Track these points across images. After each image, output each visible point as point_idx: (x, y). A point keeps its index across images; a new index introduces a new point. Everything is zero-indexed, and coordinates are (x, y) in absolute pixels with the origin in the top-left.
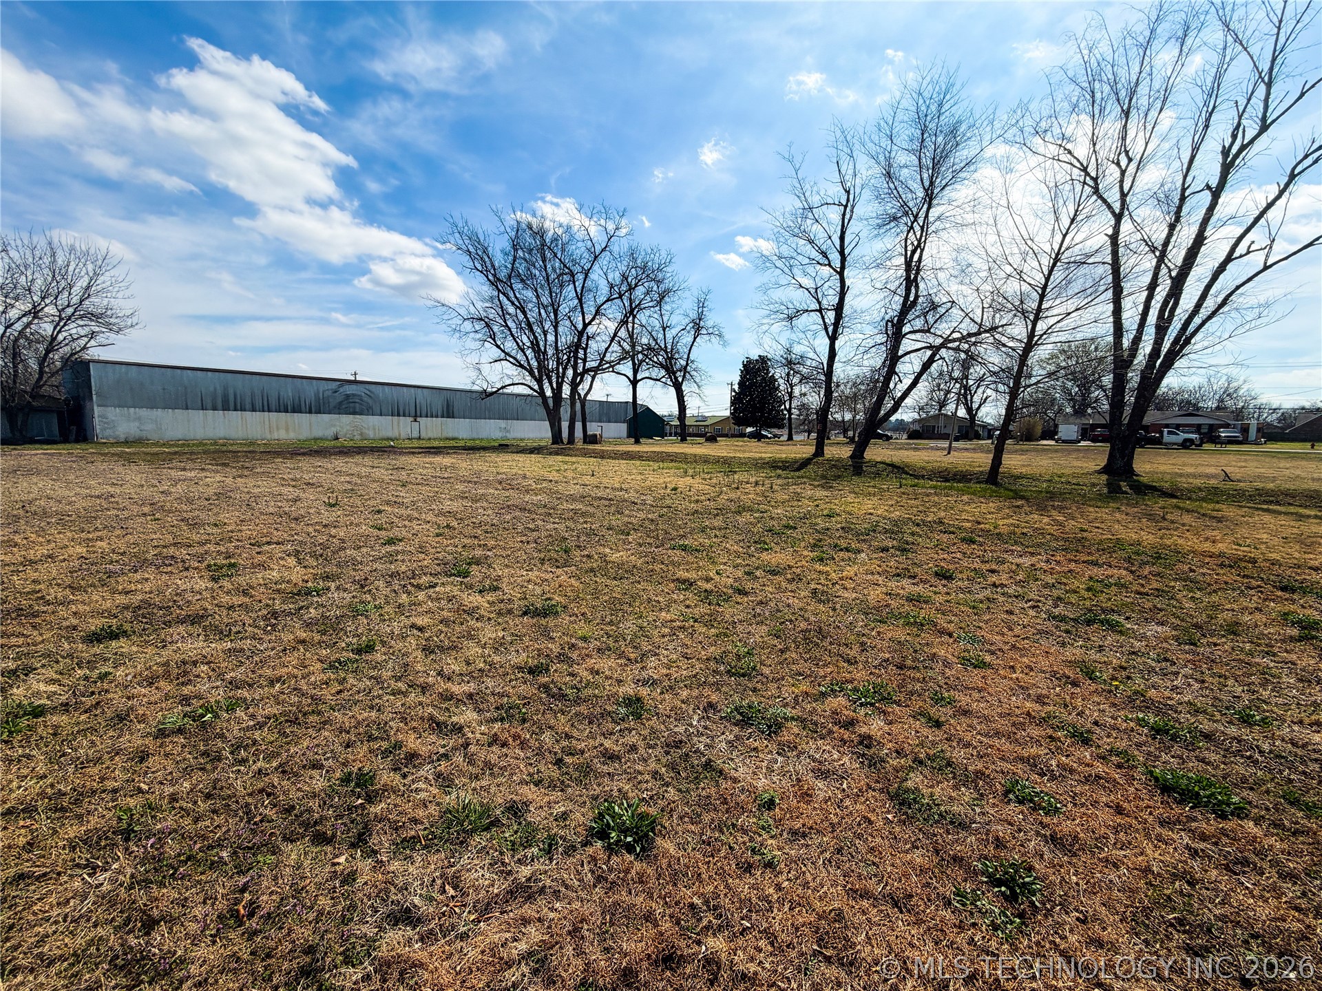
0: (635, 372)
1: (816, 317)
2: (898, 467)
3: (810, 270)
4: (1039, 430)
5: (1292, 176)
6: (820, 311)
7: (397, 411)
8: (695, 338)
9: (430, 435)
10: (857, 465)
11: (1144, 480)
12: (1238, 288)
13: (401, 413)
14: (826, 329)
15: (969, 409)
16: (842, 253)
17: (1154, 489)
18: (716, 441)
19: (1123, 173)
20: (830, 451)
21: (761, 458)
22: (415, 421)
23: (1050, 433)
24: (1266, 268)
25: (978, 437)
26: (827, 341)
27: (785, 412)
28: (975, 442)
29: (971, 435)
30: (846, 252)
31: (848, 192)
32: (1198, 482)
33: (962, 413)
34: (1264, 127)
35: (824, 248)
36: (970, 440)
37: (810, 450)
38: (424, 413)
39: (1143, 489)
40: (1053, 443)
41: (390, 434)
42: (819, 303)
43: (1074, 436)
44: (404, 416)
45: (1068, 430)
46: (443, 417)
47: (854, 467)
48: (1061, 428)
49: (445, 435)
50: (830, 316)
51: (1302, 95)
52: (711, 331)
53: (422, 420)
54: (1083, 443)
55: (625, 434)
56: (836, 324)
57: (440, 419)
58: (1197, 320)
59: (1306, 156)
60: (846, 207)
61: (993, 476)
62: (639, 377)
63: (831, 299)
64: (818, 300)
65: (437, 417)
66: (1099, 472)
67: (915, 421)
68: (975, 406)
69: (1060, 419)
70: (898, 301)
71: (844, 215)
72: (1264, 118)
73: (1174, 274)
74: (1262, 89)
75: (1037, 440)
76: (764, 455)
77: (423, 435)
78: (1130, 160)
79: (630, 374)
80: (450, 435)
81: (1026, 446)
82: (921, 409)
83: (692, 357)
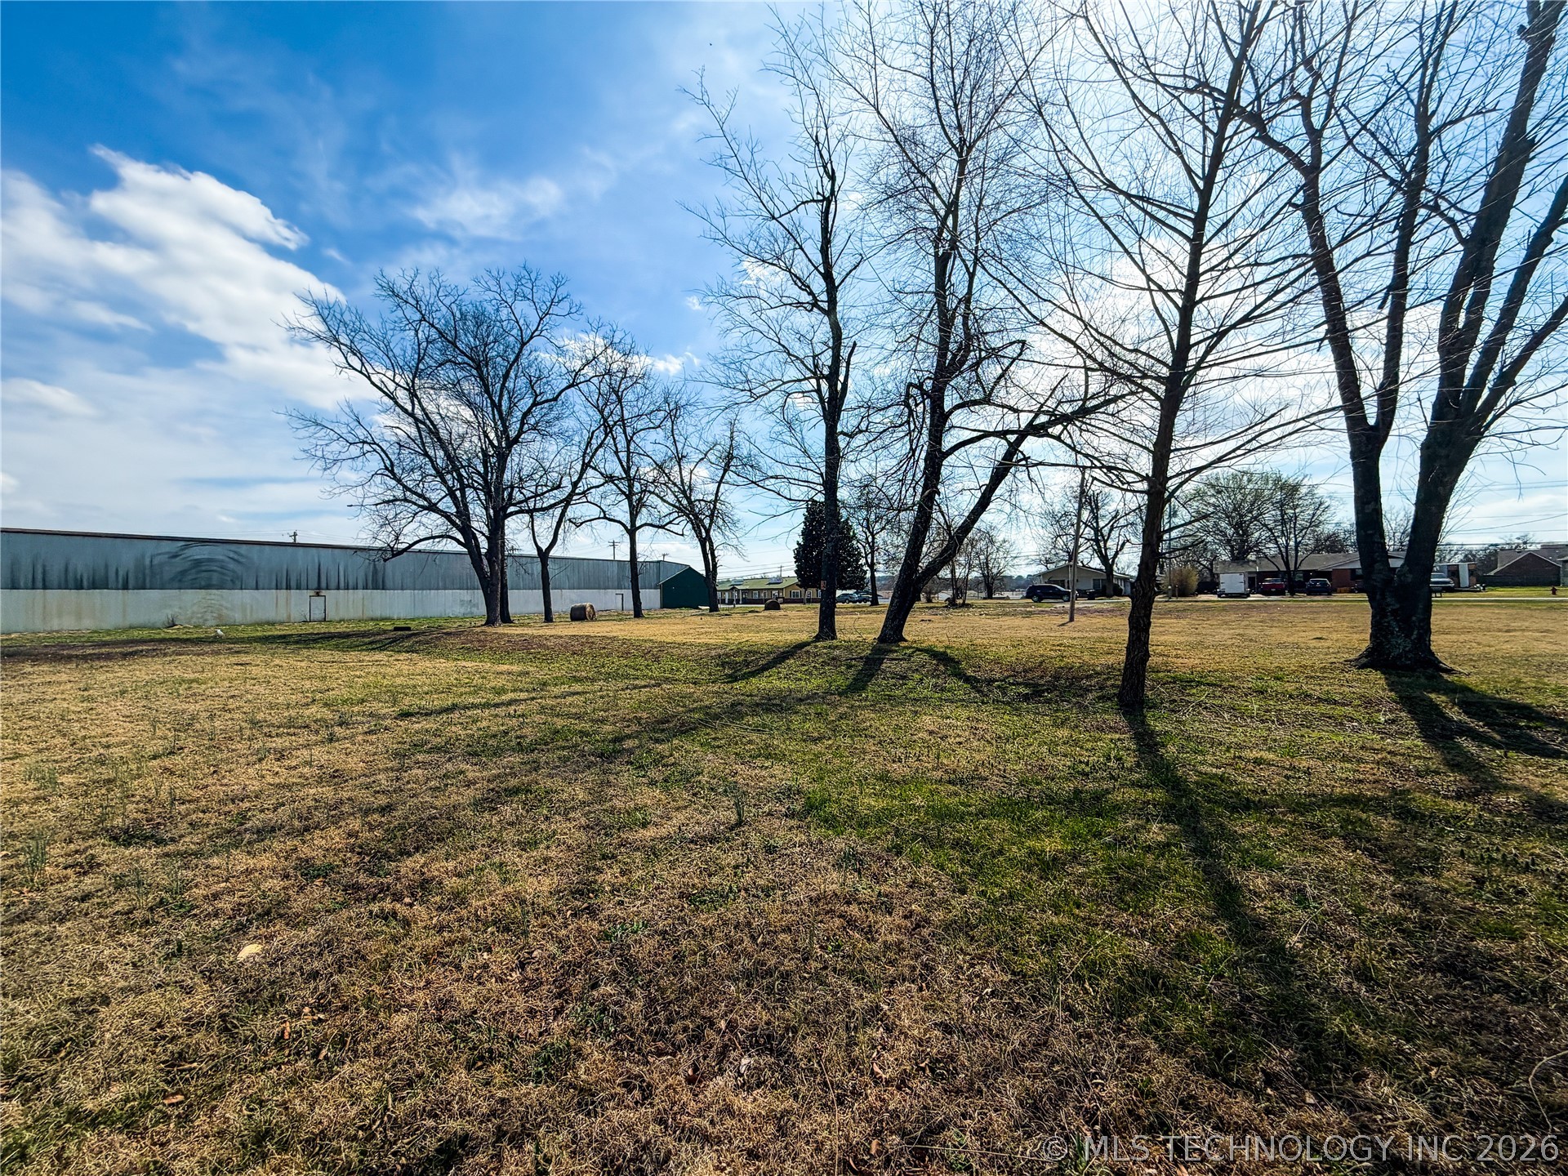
4: (1194, 581)
7: (287, 582)
9: (342, 614)
13: (293, 584)
15: (1104, 558)
22: (318, 595)
23: (1209, 585)
27: (866, 568)
29: (1110, 590)
33: (1096, 563)
38: (333, 584)
40: (1215, 598)
41: (271, 615)
43: (1241, 588)
44: (298, 588)
45: (1233, 581)
46: (366, 588)
48: (1223, 578)
49: (369, 614)
53: (331, 595)
54: (1253, 597)
57: (360, 592)
65: (356, 588)
67: (1043, 575)
68: (1111, 554)
69: (1217, 569)
75: (1194, 595)
77: (332, 614)
80: (378, 614)
81: (1181, 603)
82: (1048, 562)
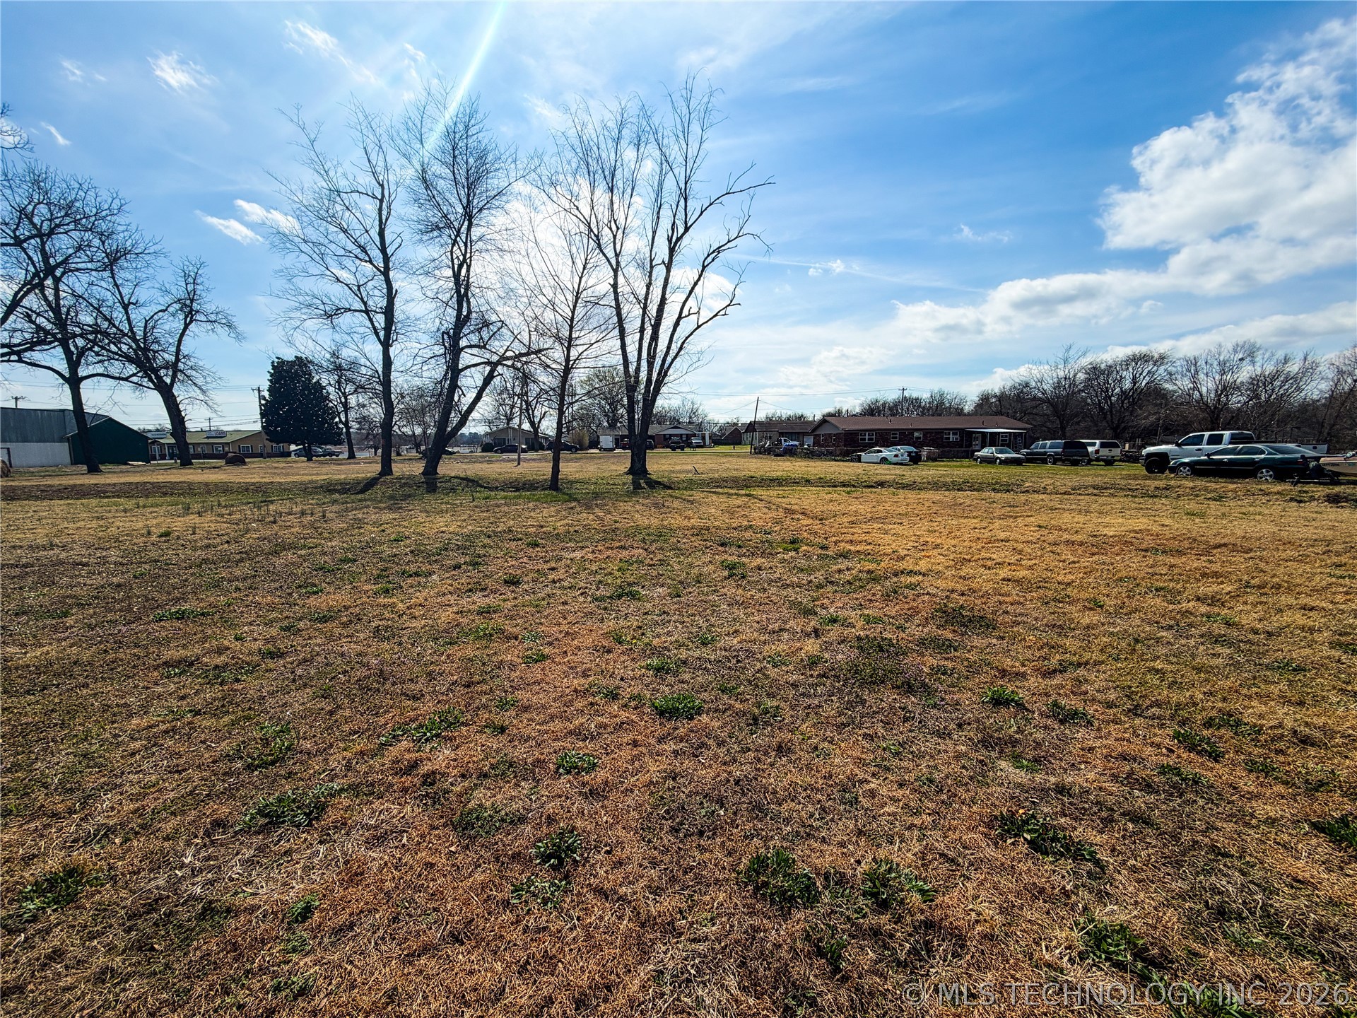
0: (73, 364)
1: (362, 318)
2: (473, 481)
3: (348, 262)
4: (586, 441)
5: (704, 267)
6: (367, 312)
8: (186, 326)
10: (431, 481)
11: (653, 477)
12: (687, 338)
14: (376, 333)
15: (532, 423)
16: (383, 250)
17: (659, 483)
18: (244, 463)
19: (615, 237)
20: (398, 469)
21: (311, 482)
23: (595, 444)
24: (699, 327)
25: (542, 448)
26: (380, 347)
27: (341, 426)
28: (540, 452)
29: (537, 446)
30: (389, 251)
31: (382, 186)
32: (682, 476)
33: (526, 426)
34: (687, 229)
35: (362, 241)
36: (537, 451)
37: (377, 468)
39: (653, 484)
40: (597, 451)
42: (365, 304)
43: (611, 445)
45: (607, 441)
47: (427, 484)
48: (602, 439)
50: (380, 320)
54: (617, 451)
55: (67, 459)
56: (388, 329)
58: (669, 359)
60: (381, 201)
61: (554, 483)
62: (82, 372)
63: (378, 301)
64: (362, 299)
66: (627, 474)
67: (486, 434)
68: (537, 420)
69: (600, 432)
71: (380, 210)
72: (686, 223)
73: (653, 323)
74: (682, 201)
75: (587, 449)
76: (314, 478)
78: (618, 228)
79: (63, 367)
81: (580, 454)
82: (490, 422)
83: (185, 349)
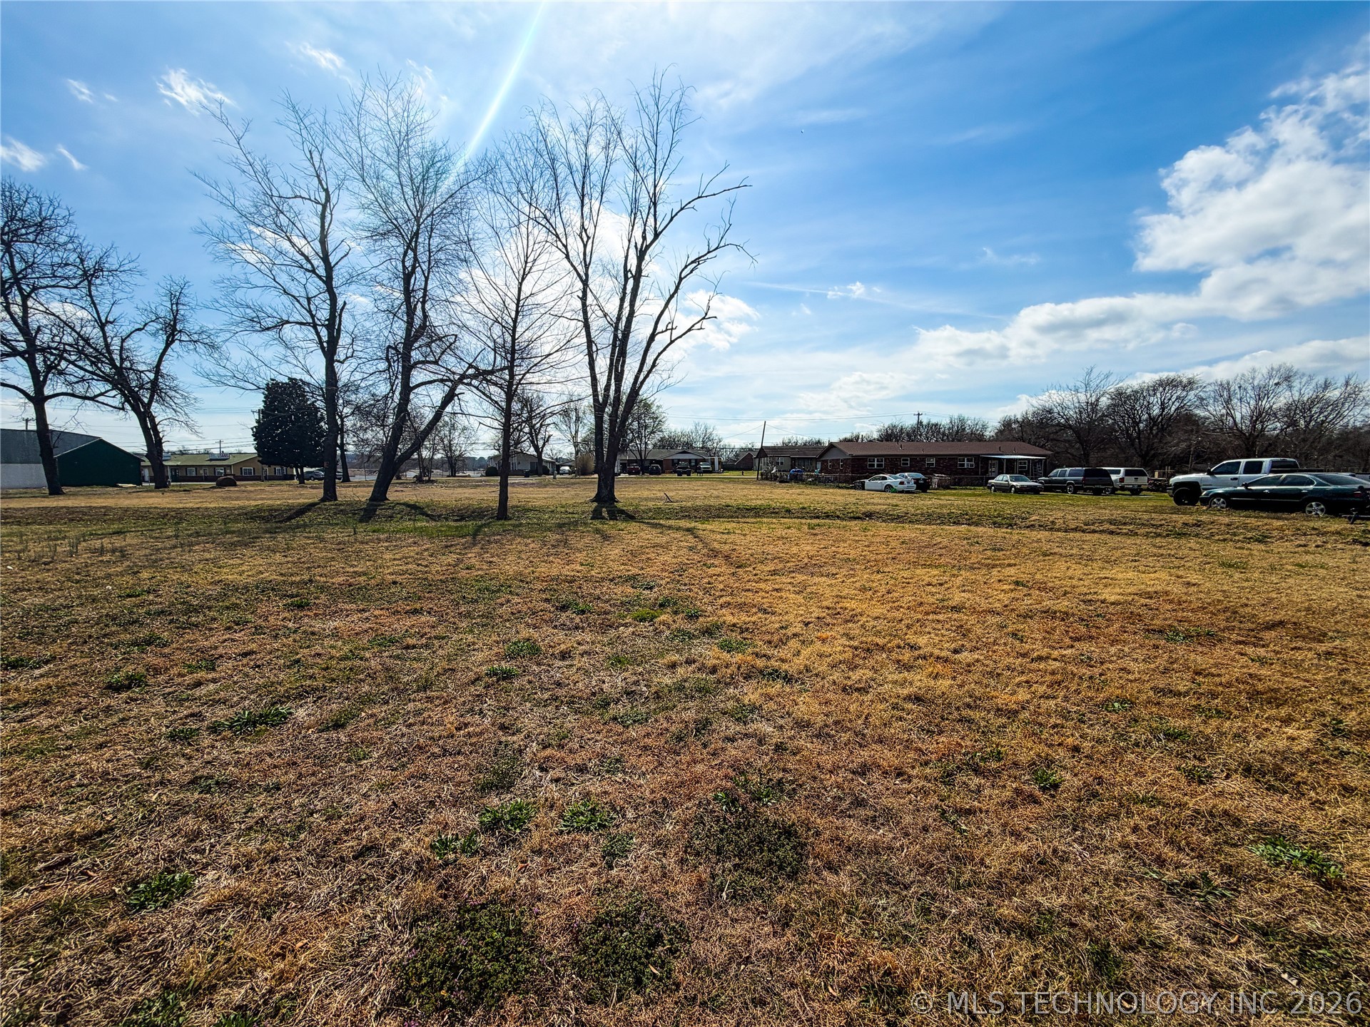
5: (681, 279)
8: (168, 344)
11: (619, 505)
12: (660, 354)
16: (325, 259)
18: (235, 485)
20: (343, 494)
24: (672, 342)
25: (547, 472)
28: (545, 477)
29: (540, 470)
34: (657, 235)
36: (541, 475)
39: (617, 513)
42: (313, 316)
51: (672, 218)
52: (196, 337)
59: (686, 267)
60: (325, 207)
61: (503, 511)
64: (310, 312)
66: (592, 501)
67: (491, 458)
70: (399, 328)
71: (323, 216)
72: (655, 231)
74: (652, 211)
78: (588, 238)
